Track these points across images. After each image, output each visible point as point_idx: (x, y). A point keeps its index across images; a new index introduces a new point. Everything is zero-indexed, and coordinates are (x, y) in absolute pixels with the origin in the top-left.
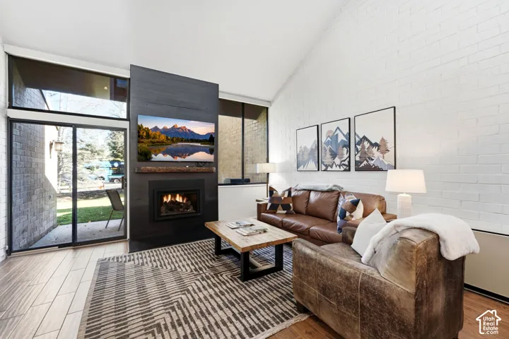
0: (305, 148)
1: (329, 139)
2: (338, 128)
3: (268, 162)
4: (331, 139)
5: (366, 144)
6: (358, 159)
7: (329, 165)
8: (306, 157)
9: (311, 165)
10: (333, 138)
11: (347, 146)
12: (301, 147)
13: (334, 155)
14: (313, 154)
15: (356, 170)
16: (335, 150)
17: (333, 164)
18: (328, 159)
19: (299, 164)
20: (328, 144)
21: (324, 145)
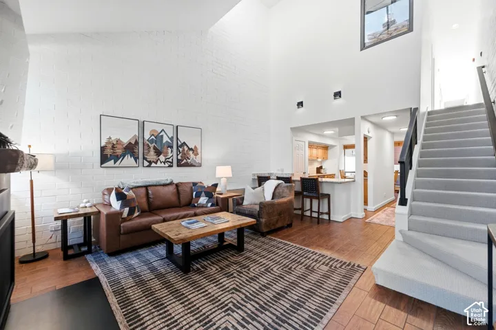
0: (118, 140)
1: (153, 137)
2: (163, 130)
4: (156, 137)
5: (186, 148)
6: (179, 157)
7: (153, 162)
8: (119, 151)
9: (129, 160)
10: (158, 138)
11: (172, 147)
12: (110, 138)
13: (158, 153)
14: (131, 149)
15: (178, 166)
16: (159, 148)
17: (157, 161)
18: (152, 156)
19: (104, 159)
20: (152, 141)
21: (147, 142)
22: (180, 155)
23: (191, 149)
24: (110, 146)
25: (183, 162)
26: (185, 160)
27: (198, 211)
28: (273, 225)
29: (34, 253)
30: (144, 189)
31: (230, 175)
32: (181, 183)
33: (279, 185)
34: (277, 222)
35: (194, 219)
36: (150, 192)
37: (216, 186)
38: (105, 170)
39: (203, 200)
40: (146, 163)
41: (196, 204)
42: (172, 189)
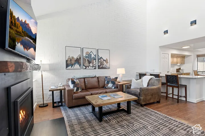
0: (73, 57)
1: (87, 55)
2: (91, 52)
4: (88, 55)
5: (102, 60)
6: (99, 64)
7: (87, 67)
8: (73, 62)
9: (77, 66)
10: (89, 55)
11: (95, 60)
12: (69, 56)
13: (89, 62)
14: (78, 61)
15: (98, 68)
16: (90, 60)
17: (89, 66)
18: (87, 64)
19: (67, 66)
20: (86, 57)
21: (85, 58)
22: (100, 63)
23: (105, 60)
24: (69, 60)
25: (101, 67)
26: (102, 66)
27: (107, 90)
28: (148, 101)
29: (43, 104)
30: (83, 79)
31: (124, 73)
32: (100, 77)
33: (151, 78)
34: (150, 99)
35: (105, 95)
36: (86, 80)
37: (117, 78)
38: (68, 70)
39: (110, 85)
40: (84, 67)
41: (107, 87)
42: (96, 79)
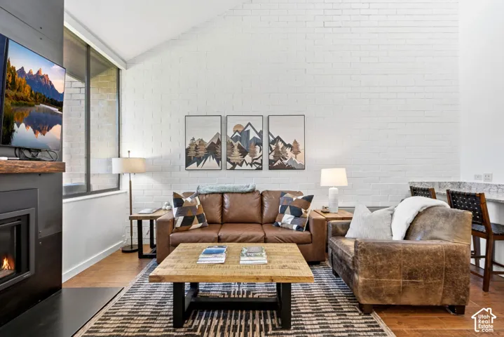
0: (201, 141)
1: (237, 134)
2: (249, 124)
3: (119, 157)
4: (240, 134)
5: (281, 145)
6: (272, 158)
7: (238, 163)
8: (202, 153)
9: (211, 162)
10: (243, 134)
11: (260, 144)
12: (193, 139)
13: (244, 153)
14: (213, 150)
15: (269, 169)
16: (245, 147)
17: (242, 162)
18: (236, 156)
19: (189, 162)
20: (235, 139)
21: (231, 141)
22: (273, 153)
23: (289, 146)
24: (194, 147)
25: (276, 164)
26: (279, 161)
30: (220, 196)
32: (268, 191)
36: (226, 200)
38: (187, 172)
40: (230, 166)
42: (255, 200)
